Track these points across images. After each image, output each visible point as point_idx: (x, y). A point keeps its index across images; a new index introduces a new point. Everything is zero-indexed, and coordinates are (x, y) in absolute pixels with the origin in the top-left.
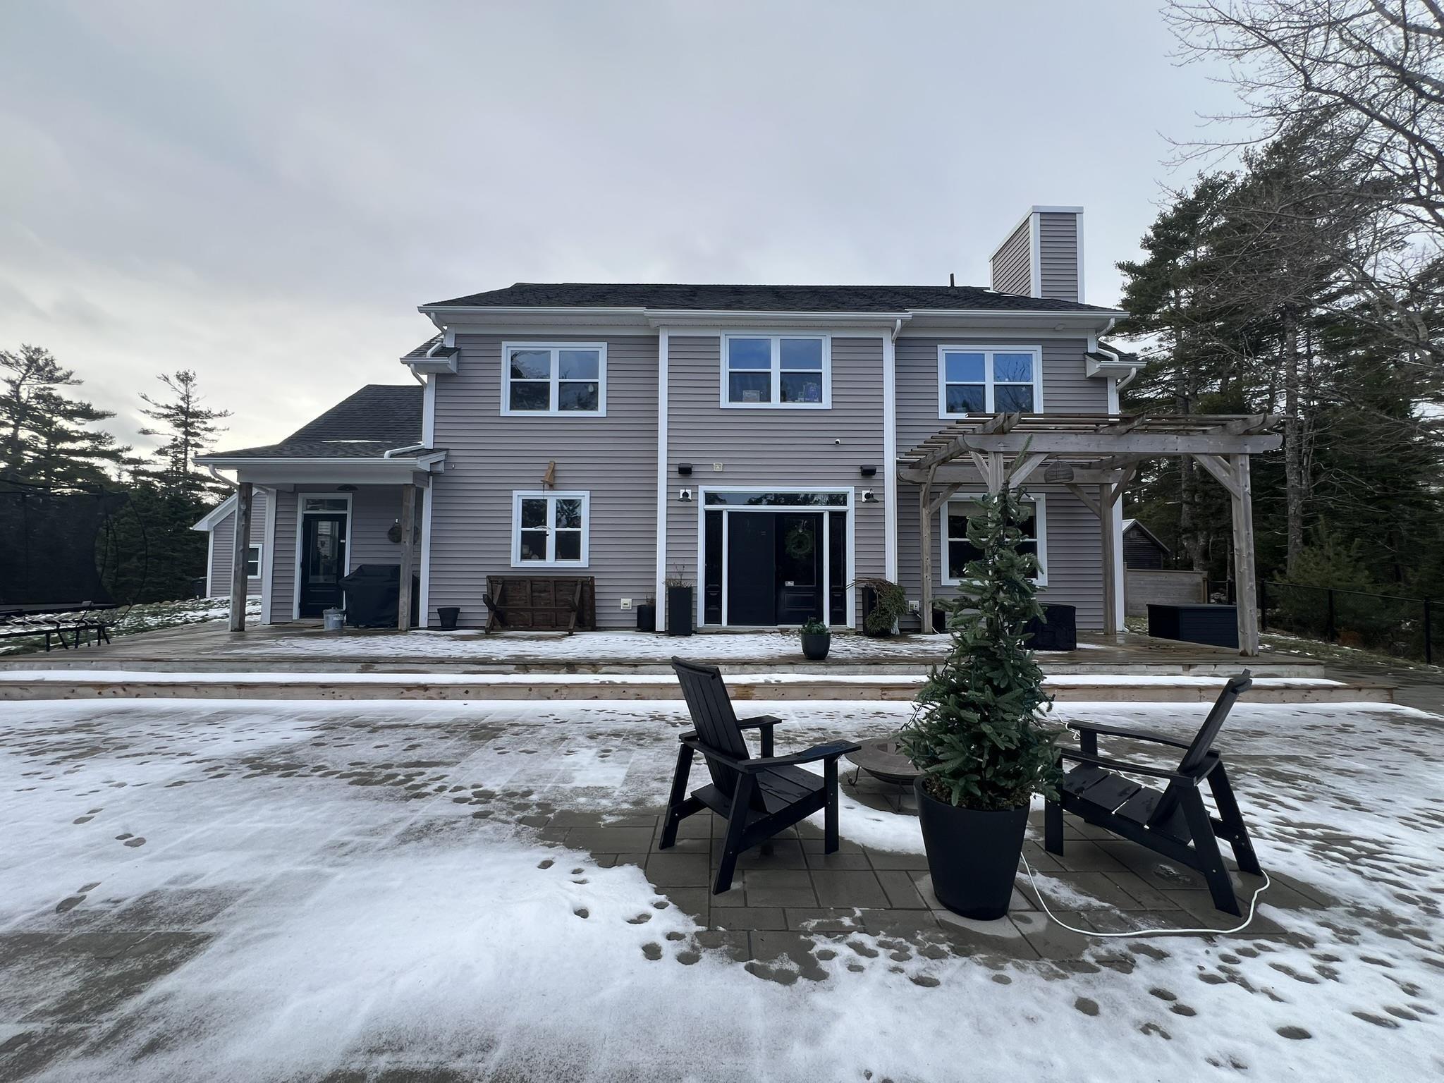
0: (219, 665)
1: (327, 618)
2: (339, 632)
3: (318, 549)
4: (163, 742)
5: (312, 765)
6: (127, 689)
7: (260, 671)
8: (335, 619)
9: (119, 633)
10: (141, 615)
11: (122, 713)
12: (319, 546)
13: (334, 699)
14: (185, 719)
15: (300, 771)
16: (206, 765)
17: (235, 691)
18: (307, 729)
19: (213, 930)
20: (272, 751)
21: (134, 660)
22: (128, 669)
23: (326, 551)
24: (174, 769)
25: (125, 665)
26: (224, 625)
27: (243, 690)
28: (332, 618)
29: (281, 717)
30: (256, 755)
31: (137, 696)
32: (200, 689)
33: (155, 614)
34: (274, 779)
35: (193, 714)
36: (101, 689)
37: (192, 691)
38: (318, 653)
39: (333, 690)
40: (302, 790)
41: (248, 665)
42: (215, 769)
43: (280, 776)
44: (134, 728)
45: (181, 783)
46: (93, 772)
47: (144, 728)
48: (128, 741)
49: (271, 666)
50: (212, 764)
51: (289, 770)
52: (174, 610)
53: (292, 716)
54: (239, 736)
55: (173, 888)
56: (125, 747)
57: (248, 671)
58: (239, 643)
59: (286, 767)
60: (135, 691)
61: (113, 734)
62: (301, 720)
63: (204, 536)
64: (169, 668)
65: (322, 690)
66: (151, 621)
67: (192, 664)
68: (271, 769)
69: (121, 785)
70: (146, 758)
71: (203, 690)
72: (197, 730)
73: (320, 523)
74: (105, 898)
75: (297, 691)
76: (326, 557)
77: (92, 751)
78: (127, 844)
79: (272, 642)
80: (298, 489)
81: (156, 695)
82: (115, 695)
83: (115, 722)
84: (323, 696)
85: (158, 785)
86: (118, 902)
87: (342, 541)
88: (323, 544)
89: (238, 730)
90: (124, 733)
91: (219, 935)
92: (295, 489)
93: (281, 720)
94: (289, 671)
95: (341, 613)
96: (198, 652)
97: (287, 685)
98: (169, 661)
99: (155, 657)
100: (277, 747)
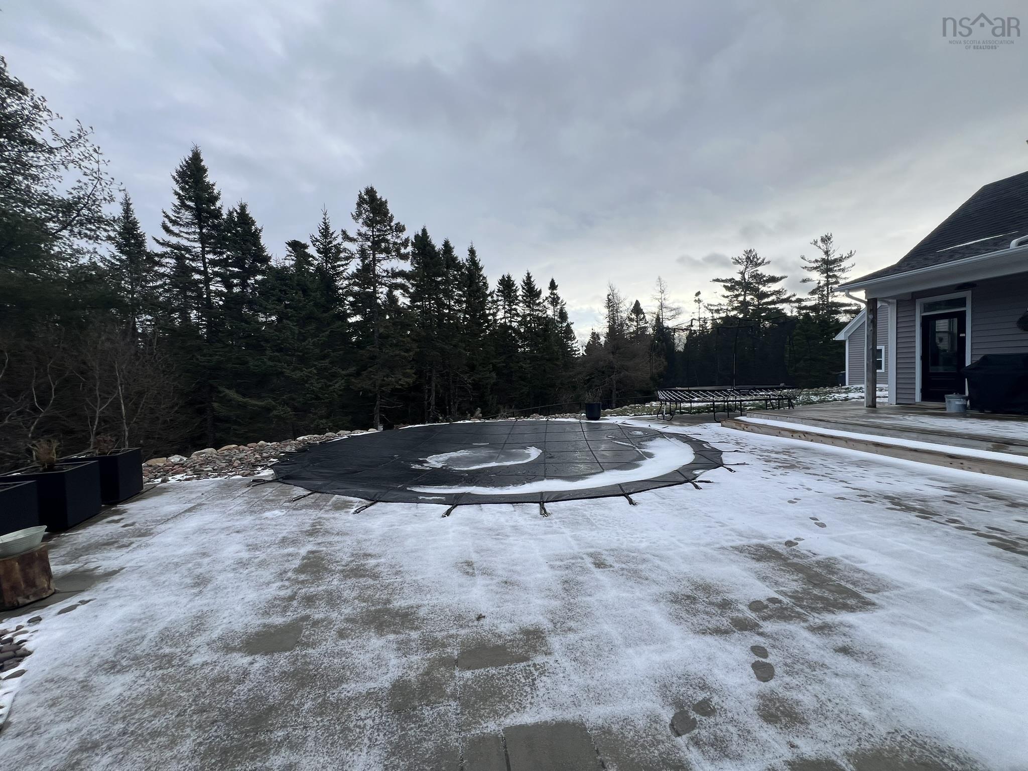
0: (861, 428)
1: (949, 402)
2: (964, 413)
3: (936, 344)
4: (829, 471)
5: (946, 516)
6: (806, 435)
7: (891, 436)
8: (957, 403)
9: (798, 404)
10: (808, 395)
11: (805, 449)
12: (937, 341)
13: (963, 469)
14: (842, 460)
15: (935, 518)
16: (859, 492)
17: (874, 448)
18: (938, 487)
19: (877, 601)
20: (908, 496)
21: (809, 419)
22: (805, 424)
23: (944, 345)
24: (838, 489)
25: (804, 421)
26: (862, 404)
27: (879, 449)
28: (954, 402)
29: (913, 473)
30: (894, 496)
31: (812, 441)
32: (849, 442)
33: (816, 395)
34: (912, 517)
35: (846, 458)
36: (793, 433)
37: (843, 443)
38: (942, 429)
39: (961, 461)
40: (938, 533)
41: (882, 431)
42: (865, 496)
43: (917, 516)
44: (812, 459)
45: (843, 499)
46: (794, 478)
47: (818, 460)
48: (809, 466)
49: (900, 434)
50: (863, 493)
51: (926, 513)
52: (826, 393)
53: (922, 474)
54: (880, 479)
55: (847, 561)
56: (808, 468)
57: (883, 435)
58: (873, 415)
59: (921, 511)
60: (810, 437)
61: (801, 459)
62: (931, 479)
64: (829, 426)
65: (950, 460)
66: (815, 398)
67: (842, 426)
68: (909, 509)
69: (809, 489)
70: (821, 478)
71: (851, 443)
72: (850, 469)
73: (937, 322)
74: (809, 549)
75: (926, 456)
76: (945, 351)
77: (792, 467)
78: (816, 523)
79: (900, 417)
80: (915, 296)
81: (822, 442)
82: (800, 438)
83: (802, 453)
84: (951, 465)
85: (829, 496)
86: (815, 554)
87: (962, 335)
88: (941, 340)
89: (878, 475)
90: (807, 460)
91: (881, 607)
92: (912, 297)
93: (912, 475)
94: (917, 439)
95: (964, 398)
96: (845, 418)
97: (916, 450)
98: (828, 421)
99: (820, 418)
100: (912, 494)
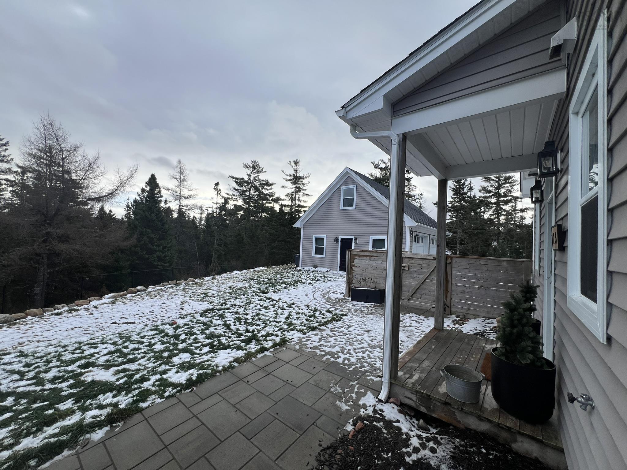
63: (299, 230)
